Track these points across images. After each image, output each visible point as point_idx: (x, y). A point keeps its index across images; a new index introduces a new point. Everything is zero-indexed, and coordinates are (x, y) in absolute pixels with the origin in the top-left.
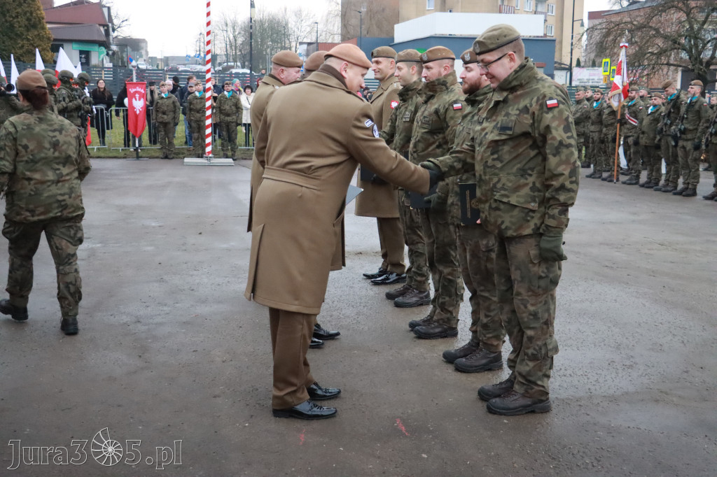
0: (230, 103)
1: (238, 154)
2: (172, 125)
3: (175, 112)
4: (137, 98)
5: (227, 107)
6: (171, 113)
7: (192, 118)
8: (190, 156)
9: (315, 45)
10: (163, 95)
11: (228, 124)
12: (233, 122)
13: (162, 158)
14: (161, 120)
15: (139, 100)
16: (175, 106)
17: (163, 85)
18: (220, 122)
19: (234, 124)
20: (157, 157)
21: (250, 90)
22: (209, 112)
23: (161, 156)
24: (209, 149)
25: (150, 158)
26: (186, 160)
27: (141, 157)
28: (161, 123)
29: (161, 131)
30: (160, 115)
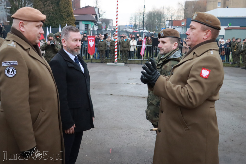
0: (126, 43)
1: (128, 62)
2: (104, 51)
3: (105, 46)
4: (91, 41)
5: (125, 45)
6: (104, 47)
7: (112, 49)
8: (110, 62)
9: (172, 21)
10: (101, 40)
11: (125, 51)
12: (126, 50)
13: (100, 63)
14: (100, 49)
15: (92, 42)
16: (105, 44)
17: (102, 37)
18: (122, 50)
19: (127, 51)
20: (99, 62)
21: (134, 39)
22: (116, 47)
23: (101, 62)
24: (116, 60)
25: (96, 62)
26: (108, 63)
27: (93, 62)
28: (101, 50)
29: (100, 53)
30: (100, 47)
